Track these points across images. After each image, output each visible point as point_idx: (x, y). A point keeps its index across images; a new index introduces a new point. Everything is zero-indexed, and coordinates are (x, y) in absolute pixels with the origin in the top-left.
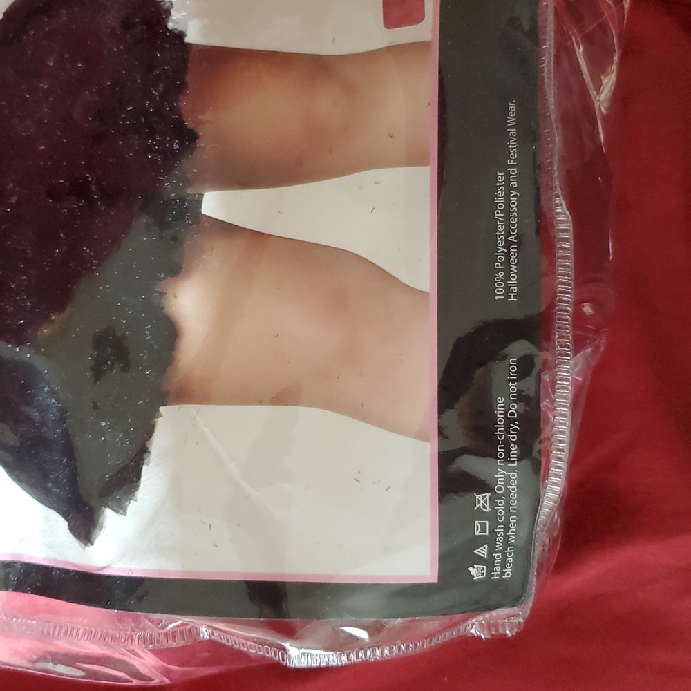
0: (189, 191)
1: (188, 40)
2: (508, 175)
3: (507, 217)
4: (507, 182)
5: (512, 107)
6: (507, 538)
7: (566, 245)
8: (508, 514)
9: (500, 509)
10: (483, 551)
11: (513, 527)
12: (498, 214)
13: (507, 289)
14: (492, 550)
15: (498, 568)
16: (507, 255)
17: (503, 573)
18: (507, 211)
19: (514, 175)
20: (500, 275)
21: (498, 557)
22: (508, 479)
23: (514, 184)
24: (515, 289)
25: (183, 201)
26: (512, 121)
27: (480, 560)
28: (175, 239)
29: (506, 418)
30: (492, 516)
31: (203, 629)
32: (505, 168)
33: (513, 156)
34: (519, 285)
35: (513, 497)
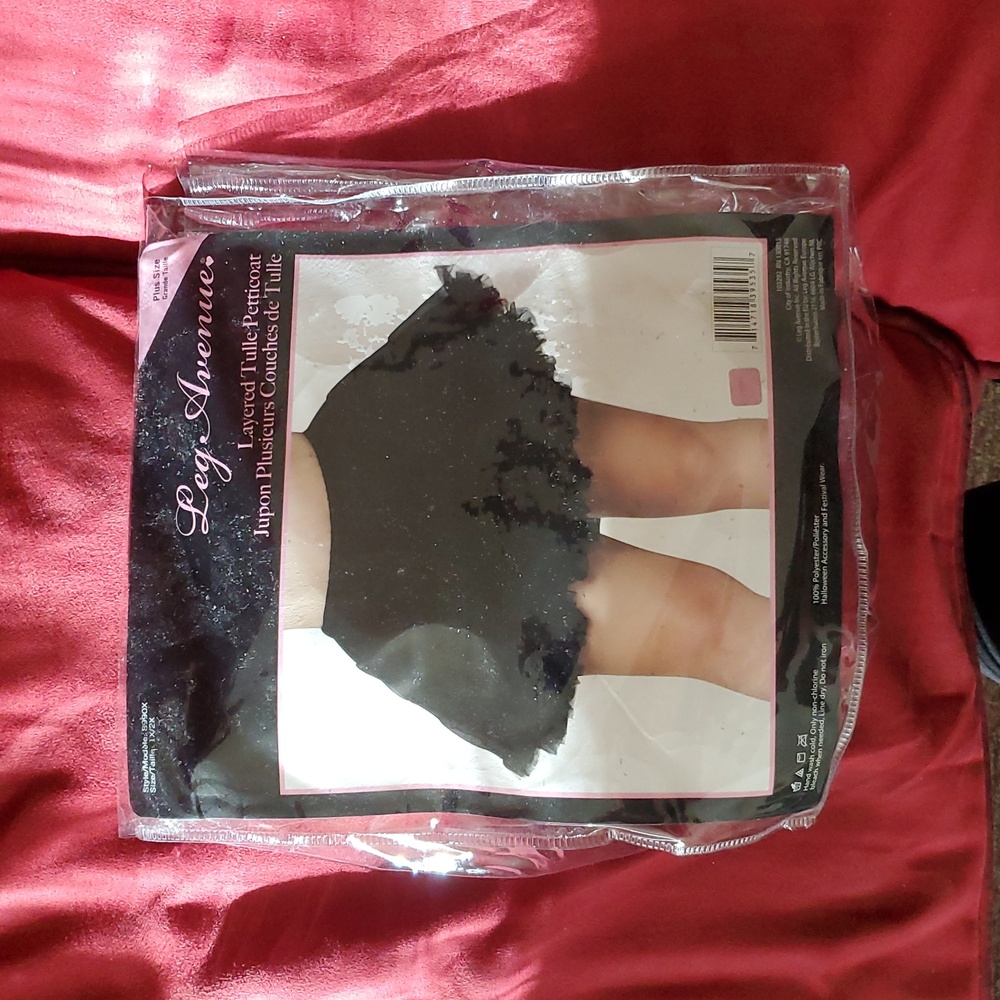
0: (589, 515)
1: (573, 393)
2: (821, 517)
3: (821, 547)
4: (821, 522)
5: (822, 468)
6: (815, 763)
7: (864, 571)
8: (818, 747)
9: (813, 744)
10: (800, 773)
11: (820, 757)
12: (815, 544)
13: (821, 596)
14: (806, 772)
15: (808, 783)
16: (821, 572)
17: (810, 787)
18: (821, 542)
19: (826, 518)
20: (816, 587)
21: (809, 776)
22: (818, 724)
23: (825, 524)
24: (825, 596)
25: (585, 523)
26: (822, 479)
27: (798, 779)
28: (580, 551)
29: (819, 684)
30: (808, 751)
31: (614, 832)
32: (819, 513)
33: (825, 505)
34: (828, 593)
35: (821, 736)
